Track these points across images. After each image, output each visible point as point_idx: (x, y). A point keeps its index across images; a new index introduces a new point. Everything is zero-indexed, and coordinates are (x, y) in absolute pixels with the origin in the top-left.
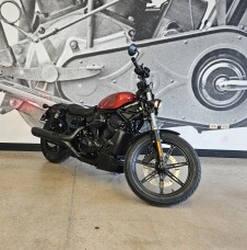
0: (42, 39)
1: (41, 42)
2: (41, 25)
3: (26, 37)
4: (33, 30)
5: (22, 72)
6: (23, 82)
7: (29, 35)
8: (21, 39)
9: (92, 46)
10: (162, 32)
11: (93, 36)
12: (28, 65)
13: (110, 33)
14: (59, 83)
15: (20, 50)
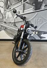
0: (10, 11)
1: (10, 12)
2: (10, 7)
3: (6, 10)
4: (8, 9)
5: (5, 20)
6: (5, 23)
7: (7, 10)
8: (4, 11)
9: (23, 12)
10: (43, 8)
11: (24, 10)
12: (6, 18)
13: (28, 9)
14: (15, 22)
15: (4, 14)
